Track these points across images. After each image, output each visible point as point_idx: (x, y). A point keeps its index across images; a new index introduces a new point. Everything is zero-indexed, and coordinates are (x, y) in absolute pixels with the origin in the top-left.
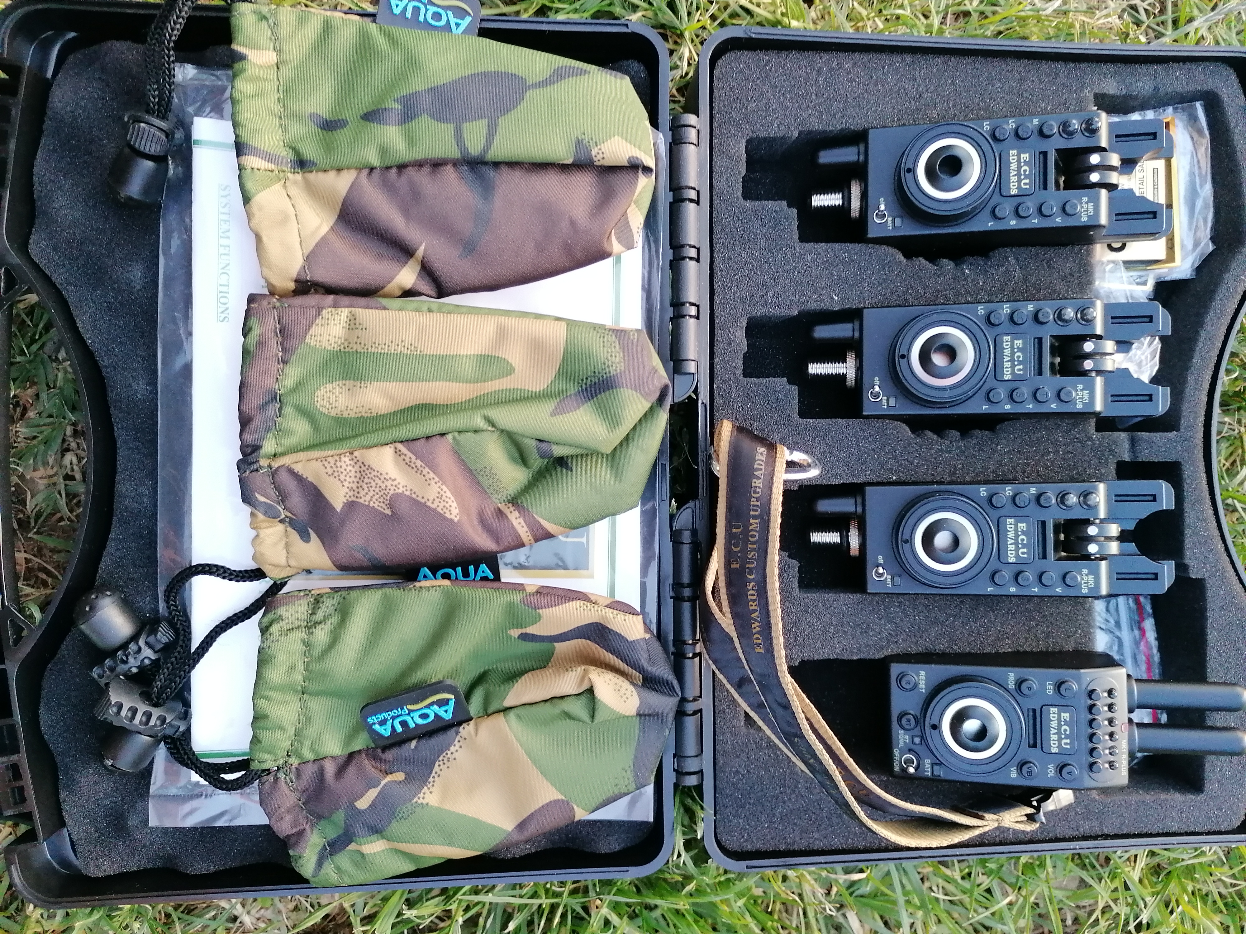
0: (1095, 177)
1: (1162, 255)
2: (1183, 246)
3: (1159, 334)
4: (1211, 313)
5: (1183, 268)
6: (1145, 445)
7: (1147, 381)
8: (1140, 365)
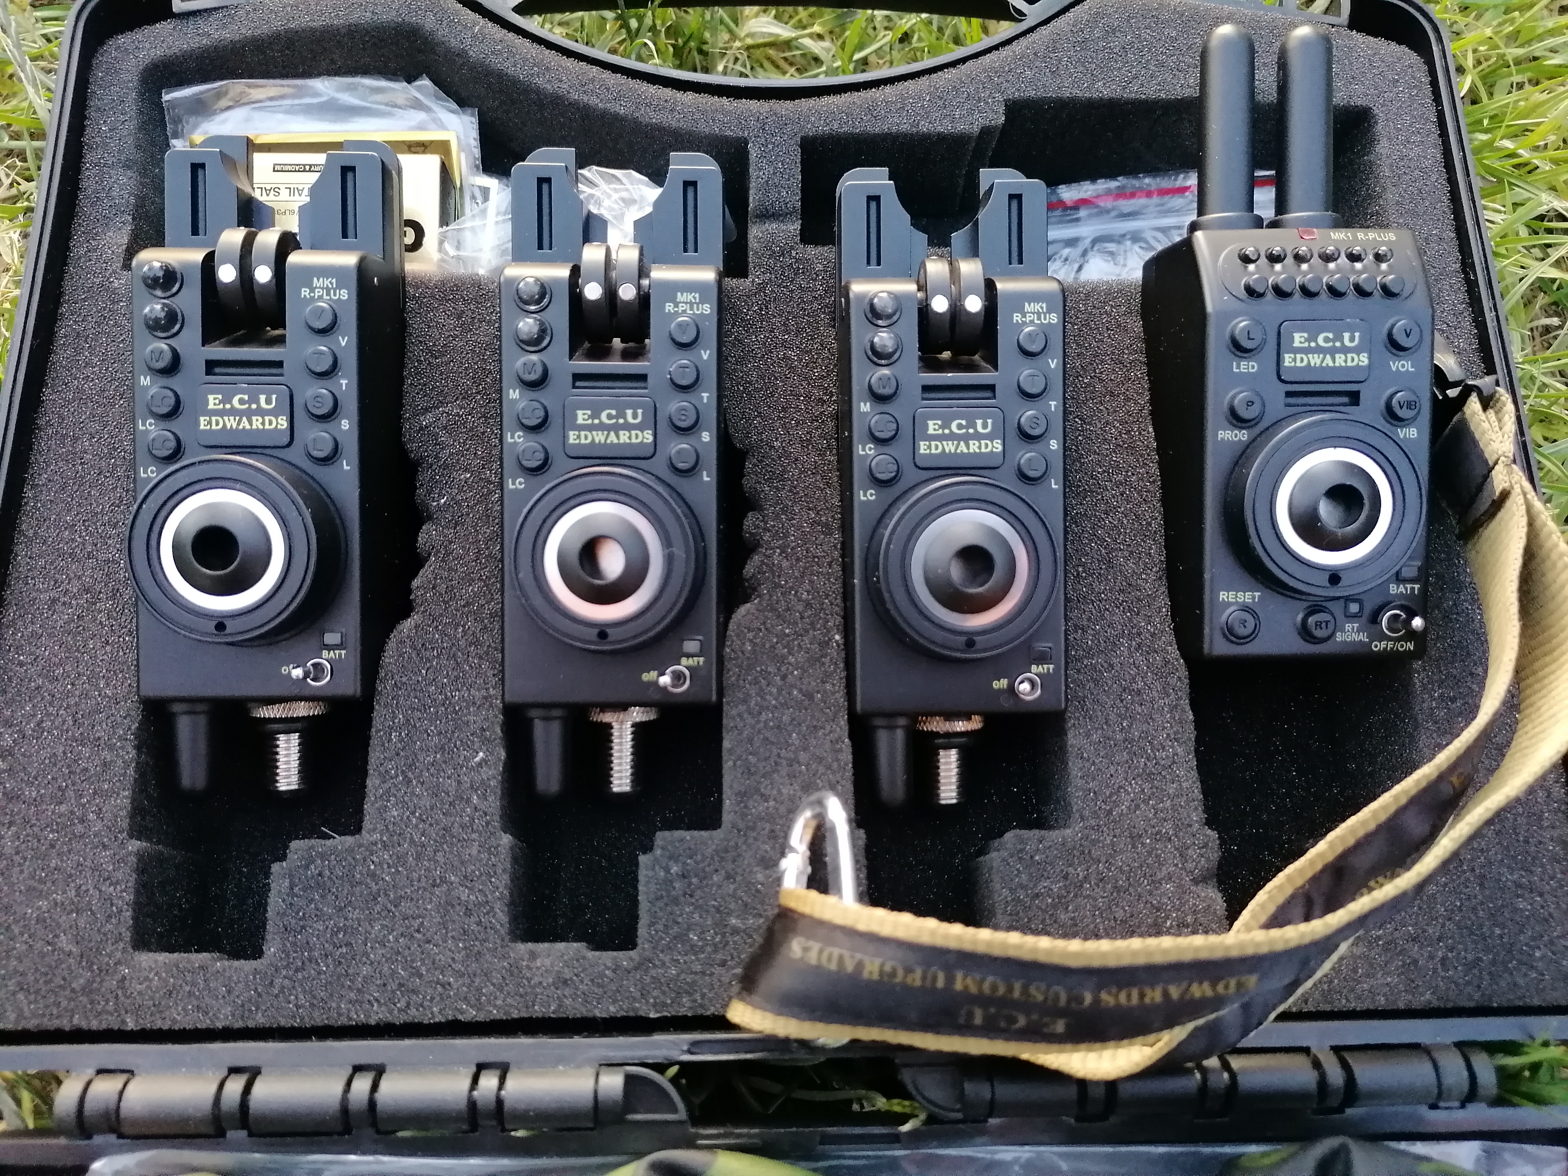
0: (263, 274)
1: (433, 162)
2: (421, 127)
3: (572, 167)
4: (540, 81)
5: (460, 129)
6: (773, 196)
7: (660, 190)
8: (629, 202)
